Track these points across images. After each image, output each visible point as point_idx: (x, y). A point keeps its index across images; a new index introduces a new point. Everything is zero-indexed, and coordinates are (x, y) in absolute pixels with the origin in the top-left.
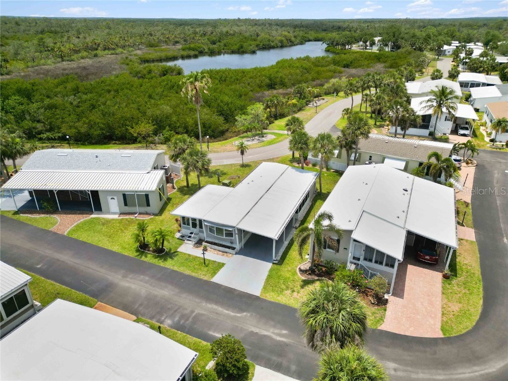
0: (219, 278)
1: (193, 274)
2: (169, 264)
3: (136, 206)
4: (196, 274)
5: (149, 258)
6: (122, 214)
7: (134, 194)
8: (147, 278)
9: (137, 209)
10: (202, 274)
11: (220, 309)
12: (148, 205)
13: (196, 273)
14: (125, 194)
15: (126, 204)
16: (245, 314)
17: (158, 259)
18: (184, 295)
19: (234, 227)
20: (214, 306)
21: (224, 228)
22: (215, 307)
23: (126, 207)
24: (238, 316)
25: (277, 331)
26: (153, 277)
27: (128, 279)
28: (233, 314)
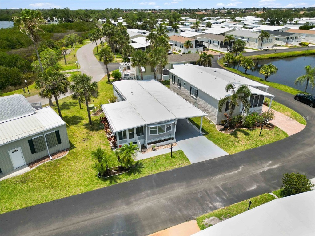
0: (193, 160)
1: (174, 168)
3: (46, 148)
4: (177, 166)
5: (124, 178)
6: (29, 164)
7: (43, 136)
8: (149, 191)
9: (48, 151)
10: (178, 164)
11: (226, 174)
12: (59, 142)
13: (175, 165)
14: (32, 140)
15: (33, 151)
16: (240, 167)
17: (132, 174)
18: (194, 182)
19: (175, 120)
20: (220, 175)
21: (165, 124)
22: (222, 175)
23: (34, 154)
24: (241, 171)
25: (268, 164)
26: (151, 187)
27: (134, 203)
28: (236, 172)
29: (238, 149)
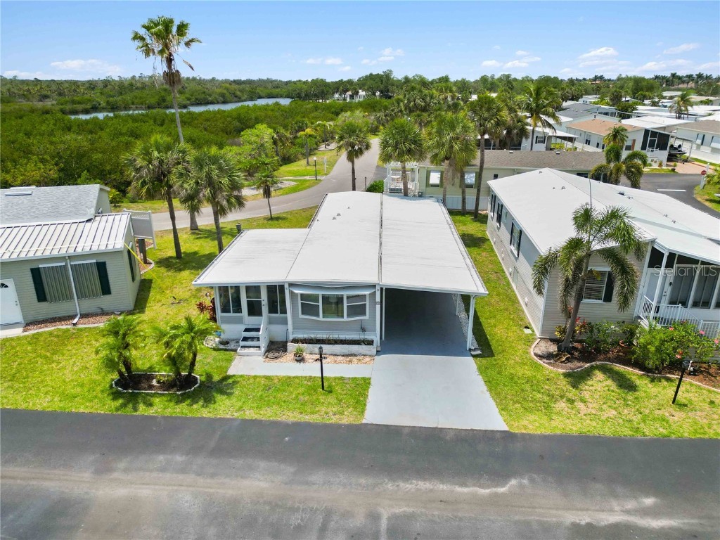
0: (378, 411)
1: (307, 418)
2: (224, 408)
3: (72, 298)
4: (315, 417)
5: (160, 407)
7: (65, 267)
8: (179, 458)
9: (76, 305)
10: (329, 413)
11: (442, 487)
12: (106, 290)
13: (312, 413)
14: (38, 269)
15: (41, 297)
16: (513, 482)
17: (189, 401)
18: (318, 477)
19: (374, 286)
21: (345, 293)
22: (424, 485)
23: (44, 304)
24: (503, 494)
25: (631, 505)
26: (195, 450)
27: (116, 475)
28: (487, 491)
29: (554, 424)
